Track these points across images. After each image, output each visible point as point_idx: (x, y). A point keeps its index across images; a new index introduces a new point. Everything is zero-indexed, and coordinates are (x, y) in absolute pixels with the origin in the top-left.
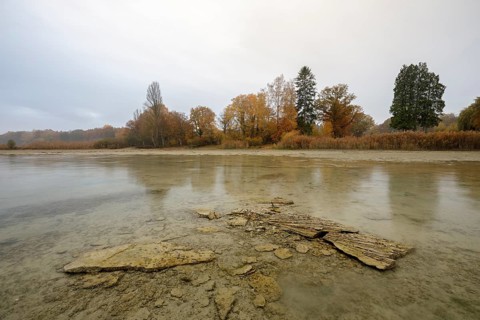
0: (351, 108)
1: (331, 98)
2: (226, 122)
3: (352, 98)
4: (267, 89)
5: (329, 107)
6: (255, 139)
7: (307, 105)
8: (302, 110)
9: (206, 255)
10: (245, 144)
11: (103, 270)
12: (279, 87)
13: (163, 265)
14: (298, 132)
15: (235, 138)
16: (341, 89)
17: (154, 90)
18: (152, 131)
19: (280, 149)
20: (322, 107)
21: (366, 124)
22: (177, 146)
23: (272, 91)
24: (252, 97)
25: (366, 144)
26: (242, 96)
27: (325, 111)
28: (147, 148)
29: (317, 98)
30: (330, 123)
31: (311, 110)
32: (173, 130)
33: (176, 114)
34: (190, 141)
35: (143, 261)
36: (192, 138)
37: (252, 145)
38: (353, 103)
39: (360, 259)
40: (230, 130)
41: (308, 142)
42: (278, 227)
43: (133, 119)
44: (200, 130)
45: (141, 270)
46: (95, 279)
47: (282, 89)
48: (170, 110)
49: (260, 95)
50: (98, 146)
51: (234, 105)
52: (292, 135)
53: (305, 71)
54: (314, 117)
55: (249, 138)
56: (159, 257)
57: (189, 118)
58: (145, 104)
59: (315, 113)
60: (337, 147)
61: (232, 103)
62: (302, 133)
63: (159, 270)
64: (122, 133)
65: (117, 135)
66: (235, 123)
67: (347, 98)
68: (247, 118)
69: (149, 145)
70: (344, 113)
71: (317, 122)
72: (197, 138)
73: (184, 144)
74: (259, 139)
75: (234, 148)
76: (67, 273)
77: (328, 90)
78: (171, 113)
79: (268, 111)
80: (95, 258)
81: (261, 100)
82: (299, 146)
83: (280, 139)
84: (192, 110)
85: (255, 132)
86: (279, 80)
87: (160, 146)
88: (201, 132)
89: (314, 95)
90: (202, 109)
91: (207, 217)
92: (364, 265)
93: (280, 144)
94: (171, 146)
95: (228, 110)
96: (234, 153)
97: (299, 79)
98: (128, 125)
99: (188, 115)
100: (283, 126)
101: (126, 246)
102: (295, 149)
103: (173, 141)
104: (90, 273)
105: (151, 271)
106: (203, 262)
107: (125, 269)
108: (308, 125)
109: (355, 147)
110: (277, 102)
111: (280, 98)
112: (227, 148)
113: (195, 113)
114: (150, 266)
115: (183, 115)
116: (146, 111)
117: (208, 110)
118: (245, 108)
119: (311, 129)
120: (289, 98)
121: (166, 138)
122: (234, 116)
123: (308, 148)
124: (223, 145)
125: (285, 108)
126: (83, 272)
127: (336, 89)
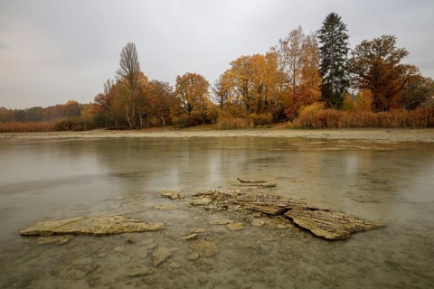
0: (401, 69)
1: (371, 56)
2: (223, 93)
3: (403, 54)
4: (279, 47)
5: (368, 69)
6: (263, 116)
7: (336, 67)
8: (327, 75)
9: (157, 226)
10: (249, 123)
11: (55, 234)
12: (296, 44)
13: (111, 231)
14: (322, 105)
15: (235, 114)
16: (386, 43)
17: (129, 53)
18: (127, 107)
19: (296, 128)
20: (358, 68)
21: (425, 91)
22: (159, 126)
23: (285, 49)
24: (257, 57)
25: (421, 119)
26: (244, 58)
27: (362, 75)
28: (121, 129)
29: (350, 56)
30: (369, 91)
31: (340, 74)
32: (153, 105)
33: (158, 84)
34: (175, 119)
35: (93, 228)
36: (179, 114)
37: (259, 124)
38: (403, 62)
39: (313, 231)
40: (229, 104)
41: (336, 118)
42: (243, 206)
43: (103, 92)
44: (189, 105)
45: (90, 234)
46: (48, 240)
47: (300, 46)
48: (150, 80)
49: (270, 56)
50: (60, 128)
51: (234, 69)
52: (313, 109)
53: (332, 20)
54: (346, 83)
55: (253, 115)
56: (109, 226)
57: (174, 90)
58: (119, 73)
59: (346, 77)
60: (377, 125)
61: (230, 67)
62: (328, 106)
63: (108, 235)
64: (91, 110)
65: (83, 113)
66: (235, 95)
67: (394, 55)
68: (251, 87)
69: (123, 125)
70: (390, 77)
71: (350, 90)
72: (185, 116)
73: (169, 124)
74: (268, 116)
75: (235, 127)
76: (23, 235)
77: (366, 44)
78: (151, 83)
79: (281, 77)
80: (48, 226)
81: (270, 62)
82: (324, 123)
83: (297, 115)
84: (179, 78)
85: (262, 106)
86: (295, 33)
87: (137, 127)
88: (190, 108)
89: (345, 53)
90: (192, 77)
91: (169, 197)
92: (315, 236)
93: (297, 122)
94: (151, 126)
95: (225, 76)
96: (232, 134)
97: (323, 31)
98: (96, 99)
99: (173, 85)
100: (301, 97)
101: (79, 218)
102: (317, 128)
103: (154, 120)
104: (44, 236)
105: (100, 235)
106: (151, 231)
107: (75, 234)
108: (338, 95)
109: (406, 124)
110: (293, 63)
111: (297, 58)
112: (224, 128)
113: (183, 82)
114: (100, 232)
115: (166, 85)
116: (119, 82)
117: (199, 78)
118: (249, 73)
119: (342, 100)
120: (310, 58)
121: (145, 117)
122: (235, 84)
123: (336, 127)
124: (219, 124)
125: (304, 72)
126: (37, 235)
127: (378, 42)
